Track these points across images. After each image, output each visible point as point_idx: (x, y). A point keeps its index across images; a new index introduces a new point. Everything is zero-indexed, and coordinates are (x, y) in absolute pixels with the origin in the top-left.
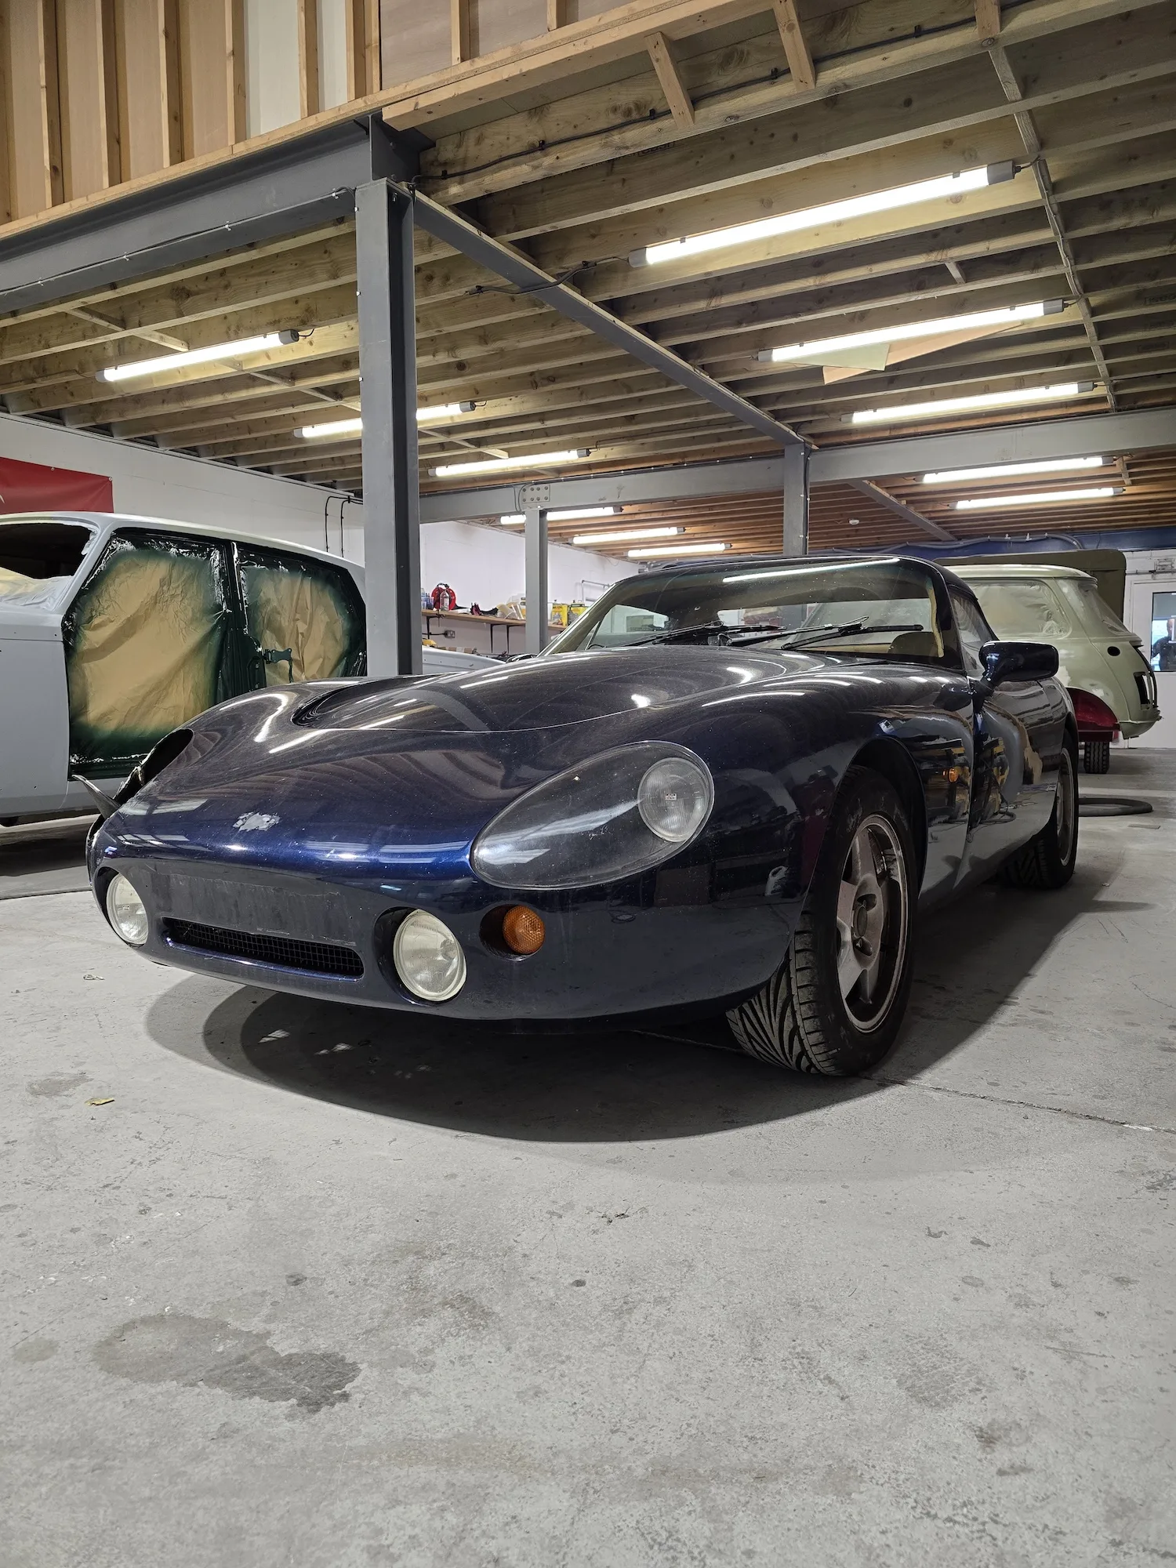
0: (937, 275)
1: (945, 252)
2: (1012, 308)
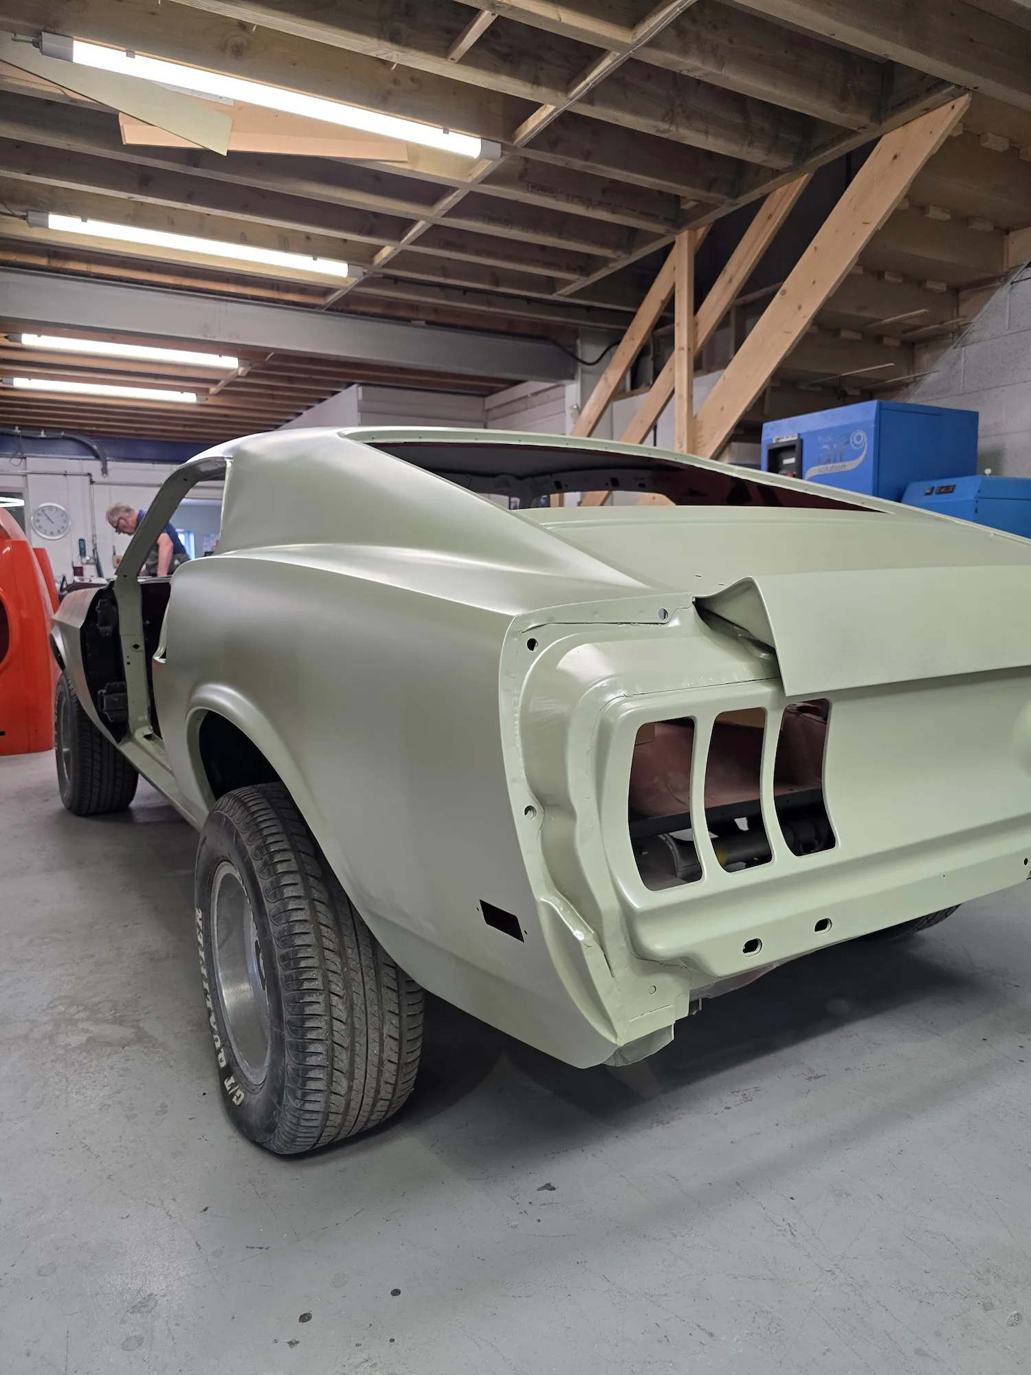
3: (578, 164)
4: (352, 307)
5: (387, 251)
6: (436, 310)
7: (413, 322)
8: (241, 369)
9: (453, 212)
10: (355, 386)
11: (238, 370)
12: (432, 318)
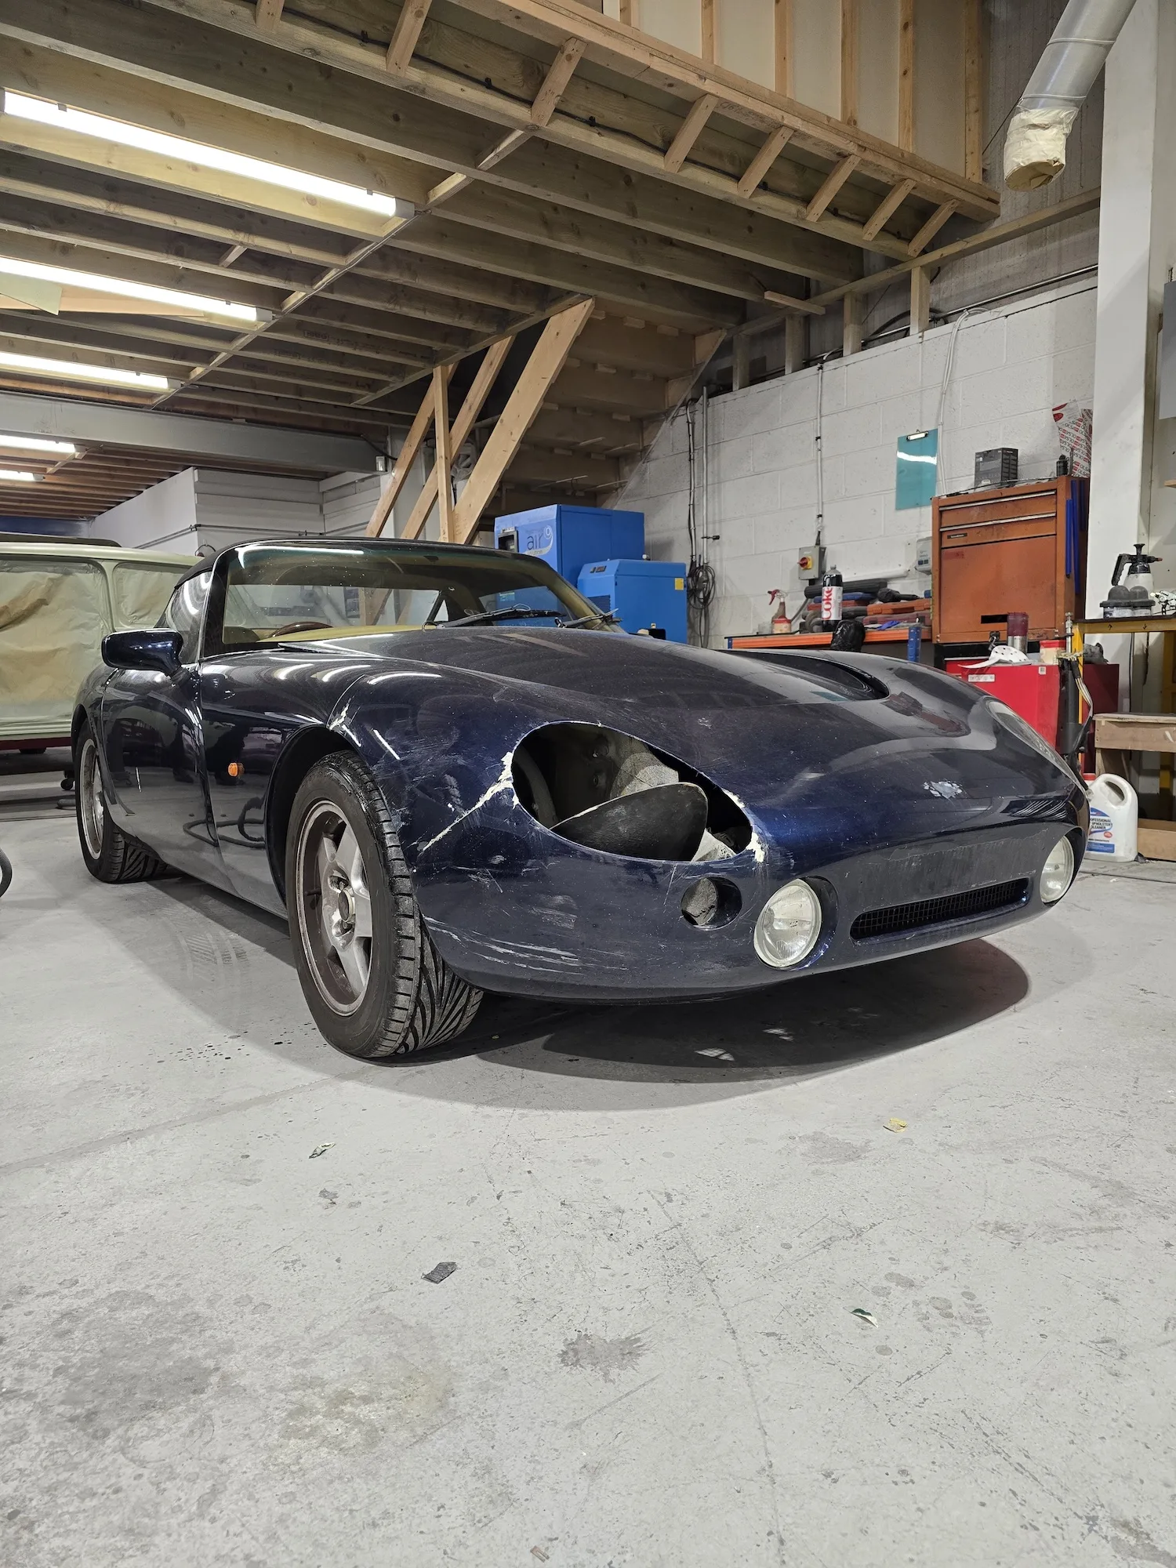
0: (216, 251)
1: (251, 237)
2: (228, 303)
3: (336, 324)
4: (176, 407)
5: (199, 370)
6: (255, 410)
7: (234, 420)
8: (77, 454)
9: (248, 347)
10: (191, 469)
11: (74, 455)
12: (252, 416)
